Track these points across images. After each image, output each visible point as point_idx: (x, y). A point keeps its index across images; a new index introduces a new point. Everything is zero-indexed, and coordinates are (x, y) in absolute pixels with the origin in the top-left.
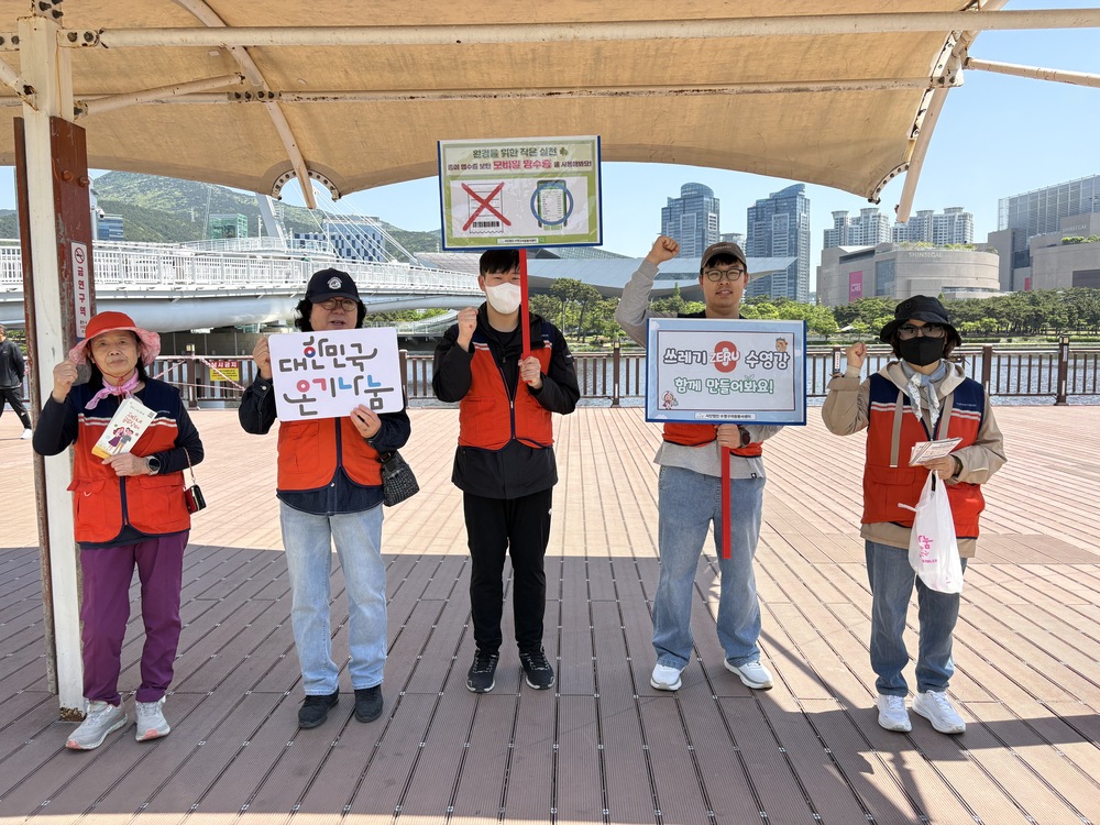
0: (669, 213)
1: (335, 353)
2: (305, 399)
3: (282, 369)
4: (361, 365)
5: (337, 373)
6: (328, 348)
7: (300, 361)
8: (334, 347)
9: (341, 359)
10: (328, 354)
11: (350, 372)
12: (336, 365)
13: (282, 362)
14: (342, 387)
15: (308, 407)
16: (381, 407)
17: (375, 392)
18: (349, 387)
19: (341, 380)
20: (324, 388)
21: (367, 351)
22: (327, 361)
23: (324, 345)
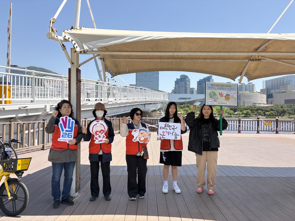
0: (177, 82)
1: (170, 127)
2: (163, 135)
3: (160, 129)
4: (174, 130)
5: (170, 131)
6: (169, 126)
7: (164, 127)
8: (170, 126)
9: (171, 128)
10: (169, 127)
11: (172, 131)
12: (170, 129)
13: (160, 127)
14: (170, 133)
15: (164, 136)
16: (176, 138)
17: (176, 135)
18: (171, 134)
19: (170, 132)
20: (167, 133)
21: (175, 127)
22: (168, 128)
23: (168, 125)
